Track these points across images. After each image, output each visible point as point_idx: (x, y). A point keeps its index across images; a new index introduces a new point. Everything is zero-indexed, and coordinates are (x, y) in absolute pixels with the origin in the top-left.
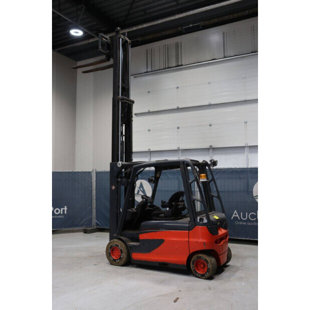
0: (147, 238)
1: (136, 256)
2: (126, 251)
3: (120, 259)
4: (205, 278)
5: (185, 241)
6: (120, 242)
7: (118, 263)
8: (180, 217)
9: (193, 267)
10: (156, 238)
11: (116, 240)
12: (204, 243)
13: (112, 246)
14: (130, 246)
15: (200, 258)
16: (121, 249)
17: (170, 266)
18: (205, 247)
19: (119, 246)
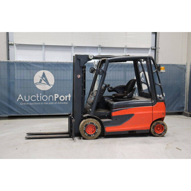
0: (120, 115)
1: (108, 129)
2: (100, 126)
3: (95, 133)
4: (161, 136)
5: (150, 113)
6: (95, 120)
7: (93, 137)
9: (153, 130)
11: (90, 119)
12: (163, 113)
13: (87, 124)
14: (104, 122)
15: (159, 123)
16: (96, 126)
17: (136, 133)
18: (163, 115)
19: (94, 123)
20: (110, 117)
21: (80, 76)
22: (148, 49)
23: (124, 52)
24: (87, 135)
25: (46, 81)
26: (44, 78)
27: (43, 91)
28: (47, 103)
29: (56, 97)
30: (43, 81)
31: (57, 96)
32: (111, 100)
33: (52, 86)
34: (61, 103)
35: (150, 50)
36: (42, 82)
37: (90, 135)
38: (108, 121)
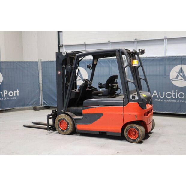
0: (89, 113)
1: (80, 127)
2: (72, 123)
3: (67, 129)
4: (136, 142)
5: (120, 114)
6: (67, 116)
7: (65, 132)
8: (114, 96)
9: (126, 134)
10: (96, 112)
11: (63, 115)
12: (136, 115)
13: (60, 119)
14: (75, 119)
15: (132, 127)
16: (68, 122)
17: (108, 134)
18: (136, 118)
19: (66, 119)
20: (81, 114)
21: (60, 72)
24: (61, 130)
37: (63, 130)
38: (78, 118)
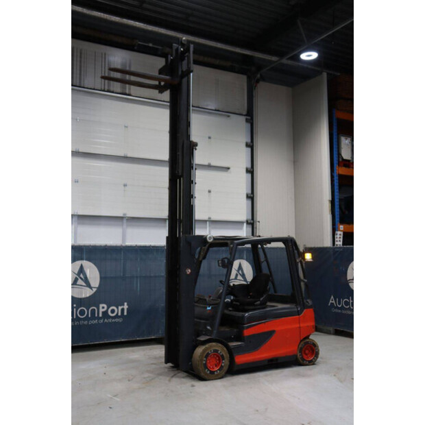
0: (254, 333)
1: (240, 359)
2: (228, 355)
3: (221, 368)
4: (312, 363)
5: (296, 328)
6: (220, 345)
7: (217, 375)
9: (300, 355)
13: (208, 353)
15: (308, 343)
16: (223, 355)
18: (313, 330)
19: (218, 351)
20: (239, 337)
22: (242, 223)
23: (206, 228)
24: (209, 372)
25: (86, 280)
26: (82, 276)
27: (78, 299)
28: (86, 322)
29: (101, 310)
30: (80, 280)
31: (103, 308)
32: (230, 309)
33: (95, 290)
34: (110, 320)
35: (245, 224)
36: (78, 283)
37: (212, 373)
